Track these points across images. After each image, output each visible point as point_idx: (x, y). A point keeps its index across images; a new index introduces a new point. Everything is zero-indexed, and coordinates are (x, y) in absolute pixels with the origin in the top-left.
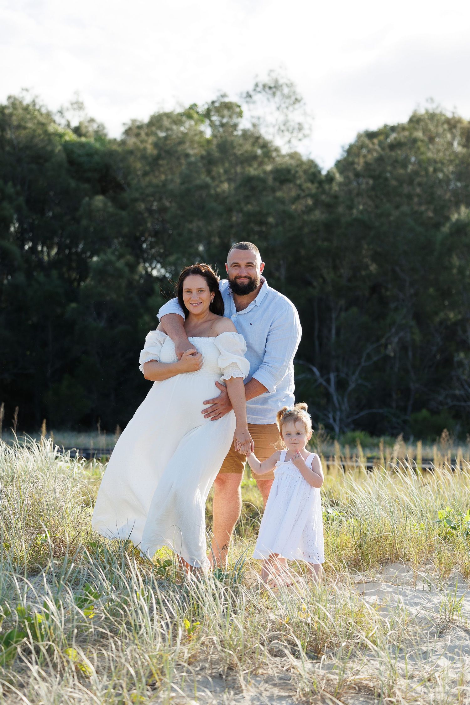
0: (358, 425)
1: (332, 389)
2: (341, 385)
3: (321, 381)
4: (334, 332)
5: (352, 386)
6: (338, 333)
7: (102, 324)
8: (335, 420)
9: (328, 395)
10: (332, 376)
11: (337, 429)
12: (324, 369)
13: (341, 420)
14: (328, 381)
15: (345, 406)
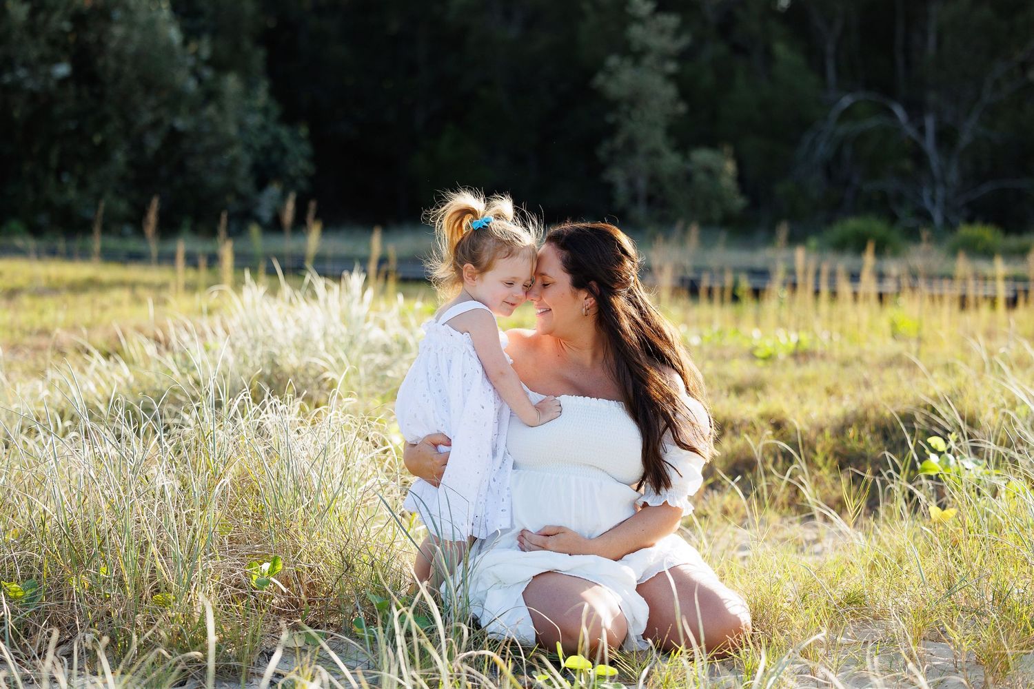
0: (978, 212)
1: (929, 144)
2: (946, 137)
3: (911, 131)
4: (932, 40)
5: (965, 139)
6: (939, 43)
7: (513, 32)
8: (933, 200)
9: (919, 157)
10: (930, 123)
11: (938, 218)
12: (916, 109)
13: (946, 202)
14: (922, 130)
15: (953, 176)
